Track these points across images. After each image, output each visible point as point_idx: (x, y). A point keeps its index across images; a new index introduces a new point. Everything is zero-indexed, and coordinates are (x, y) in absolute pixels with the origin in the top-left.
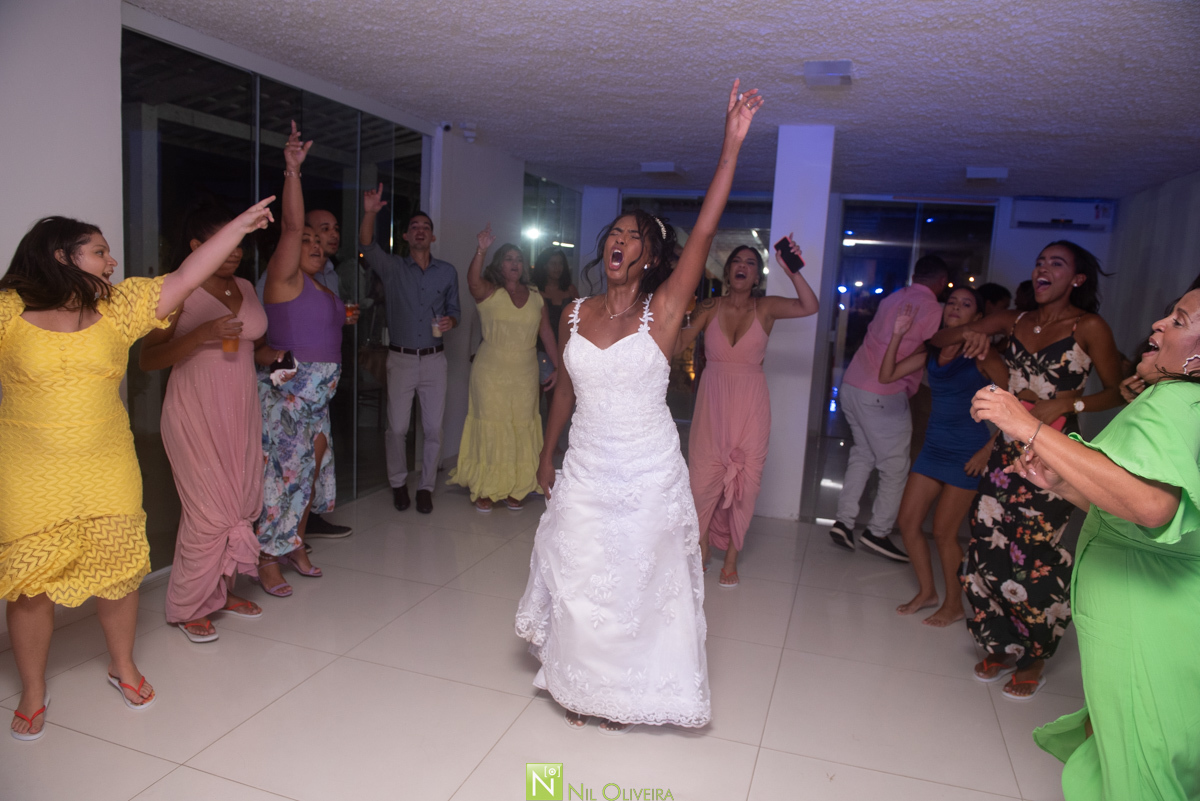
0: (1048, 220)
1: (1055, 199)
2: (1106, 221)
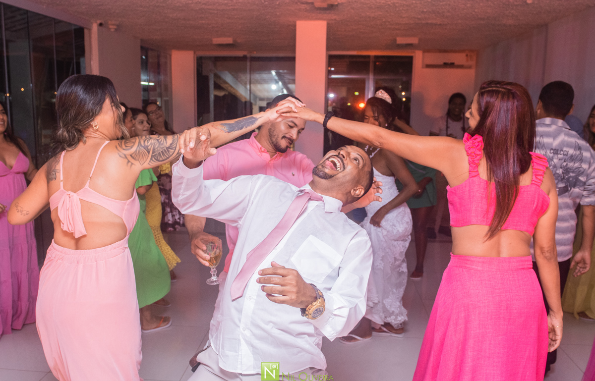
1: (445, 51)
2: (472, 63)
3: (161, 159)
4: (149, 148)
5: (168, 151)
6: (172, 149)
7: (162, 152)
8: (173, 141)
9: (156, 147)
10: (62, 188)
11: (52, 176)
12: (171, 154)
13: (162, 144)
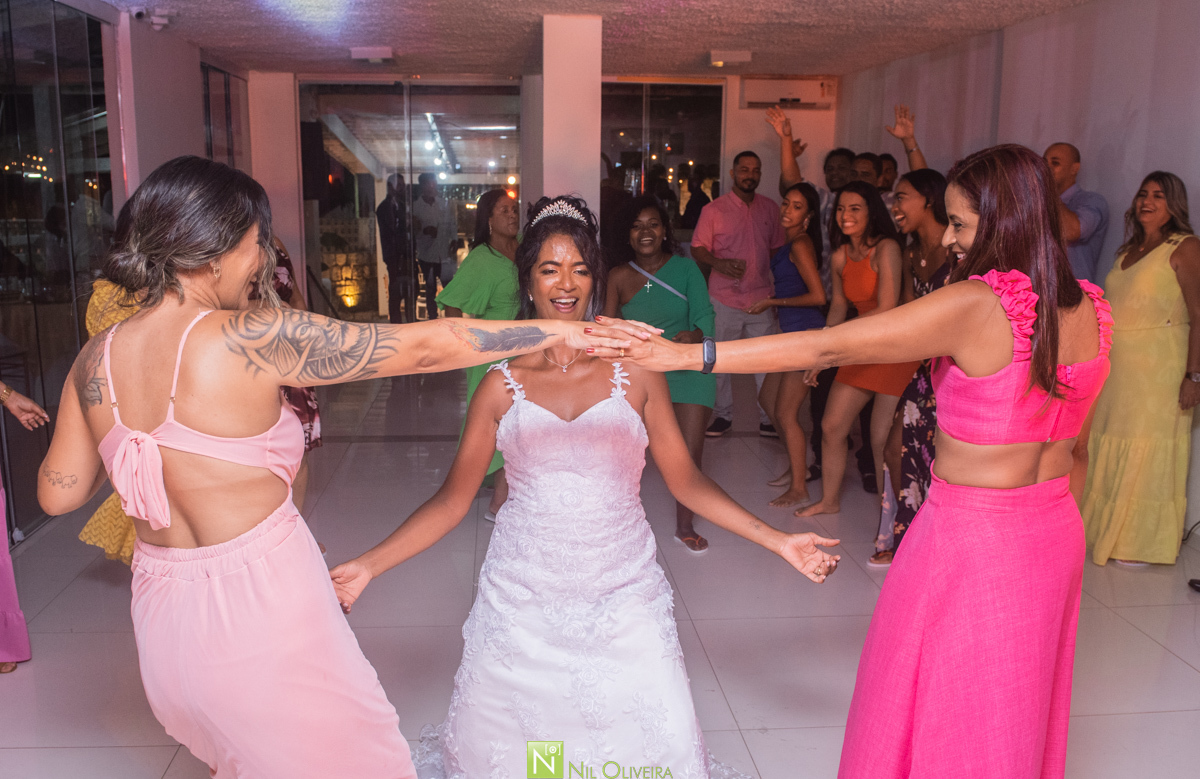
0: (776, 99)
1: (782, 77)
2: (831, 99)
3: (324, 374)
4: (303, 344)
5: (344, 361)
6: (352, 357)
7: (330, 359)
8: (359, 342)
9: (320, 346)
10: (118, 421)
11: (92, 394)
12: (348, 367)
13: (333, 344)
